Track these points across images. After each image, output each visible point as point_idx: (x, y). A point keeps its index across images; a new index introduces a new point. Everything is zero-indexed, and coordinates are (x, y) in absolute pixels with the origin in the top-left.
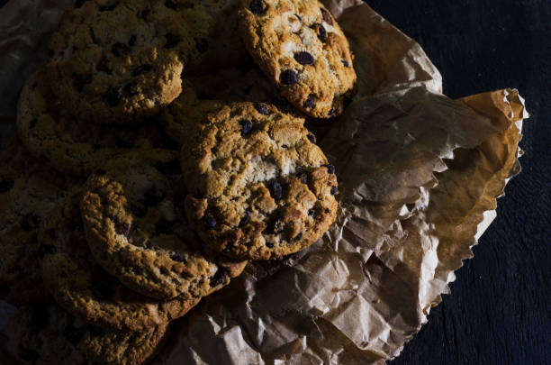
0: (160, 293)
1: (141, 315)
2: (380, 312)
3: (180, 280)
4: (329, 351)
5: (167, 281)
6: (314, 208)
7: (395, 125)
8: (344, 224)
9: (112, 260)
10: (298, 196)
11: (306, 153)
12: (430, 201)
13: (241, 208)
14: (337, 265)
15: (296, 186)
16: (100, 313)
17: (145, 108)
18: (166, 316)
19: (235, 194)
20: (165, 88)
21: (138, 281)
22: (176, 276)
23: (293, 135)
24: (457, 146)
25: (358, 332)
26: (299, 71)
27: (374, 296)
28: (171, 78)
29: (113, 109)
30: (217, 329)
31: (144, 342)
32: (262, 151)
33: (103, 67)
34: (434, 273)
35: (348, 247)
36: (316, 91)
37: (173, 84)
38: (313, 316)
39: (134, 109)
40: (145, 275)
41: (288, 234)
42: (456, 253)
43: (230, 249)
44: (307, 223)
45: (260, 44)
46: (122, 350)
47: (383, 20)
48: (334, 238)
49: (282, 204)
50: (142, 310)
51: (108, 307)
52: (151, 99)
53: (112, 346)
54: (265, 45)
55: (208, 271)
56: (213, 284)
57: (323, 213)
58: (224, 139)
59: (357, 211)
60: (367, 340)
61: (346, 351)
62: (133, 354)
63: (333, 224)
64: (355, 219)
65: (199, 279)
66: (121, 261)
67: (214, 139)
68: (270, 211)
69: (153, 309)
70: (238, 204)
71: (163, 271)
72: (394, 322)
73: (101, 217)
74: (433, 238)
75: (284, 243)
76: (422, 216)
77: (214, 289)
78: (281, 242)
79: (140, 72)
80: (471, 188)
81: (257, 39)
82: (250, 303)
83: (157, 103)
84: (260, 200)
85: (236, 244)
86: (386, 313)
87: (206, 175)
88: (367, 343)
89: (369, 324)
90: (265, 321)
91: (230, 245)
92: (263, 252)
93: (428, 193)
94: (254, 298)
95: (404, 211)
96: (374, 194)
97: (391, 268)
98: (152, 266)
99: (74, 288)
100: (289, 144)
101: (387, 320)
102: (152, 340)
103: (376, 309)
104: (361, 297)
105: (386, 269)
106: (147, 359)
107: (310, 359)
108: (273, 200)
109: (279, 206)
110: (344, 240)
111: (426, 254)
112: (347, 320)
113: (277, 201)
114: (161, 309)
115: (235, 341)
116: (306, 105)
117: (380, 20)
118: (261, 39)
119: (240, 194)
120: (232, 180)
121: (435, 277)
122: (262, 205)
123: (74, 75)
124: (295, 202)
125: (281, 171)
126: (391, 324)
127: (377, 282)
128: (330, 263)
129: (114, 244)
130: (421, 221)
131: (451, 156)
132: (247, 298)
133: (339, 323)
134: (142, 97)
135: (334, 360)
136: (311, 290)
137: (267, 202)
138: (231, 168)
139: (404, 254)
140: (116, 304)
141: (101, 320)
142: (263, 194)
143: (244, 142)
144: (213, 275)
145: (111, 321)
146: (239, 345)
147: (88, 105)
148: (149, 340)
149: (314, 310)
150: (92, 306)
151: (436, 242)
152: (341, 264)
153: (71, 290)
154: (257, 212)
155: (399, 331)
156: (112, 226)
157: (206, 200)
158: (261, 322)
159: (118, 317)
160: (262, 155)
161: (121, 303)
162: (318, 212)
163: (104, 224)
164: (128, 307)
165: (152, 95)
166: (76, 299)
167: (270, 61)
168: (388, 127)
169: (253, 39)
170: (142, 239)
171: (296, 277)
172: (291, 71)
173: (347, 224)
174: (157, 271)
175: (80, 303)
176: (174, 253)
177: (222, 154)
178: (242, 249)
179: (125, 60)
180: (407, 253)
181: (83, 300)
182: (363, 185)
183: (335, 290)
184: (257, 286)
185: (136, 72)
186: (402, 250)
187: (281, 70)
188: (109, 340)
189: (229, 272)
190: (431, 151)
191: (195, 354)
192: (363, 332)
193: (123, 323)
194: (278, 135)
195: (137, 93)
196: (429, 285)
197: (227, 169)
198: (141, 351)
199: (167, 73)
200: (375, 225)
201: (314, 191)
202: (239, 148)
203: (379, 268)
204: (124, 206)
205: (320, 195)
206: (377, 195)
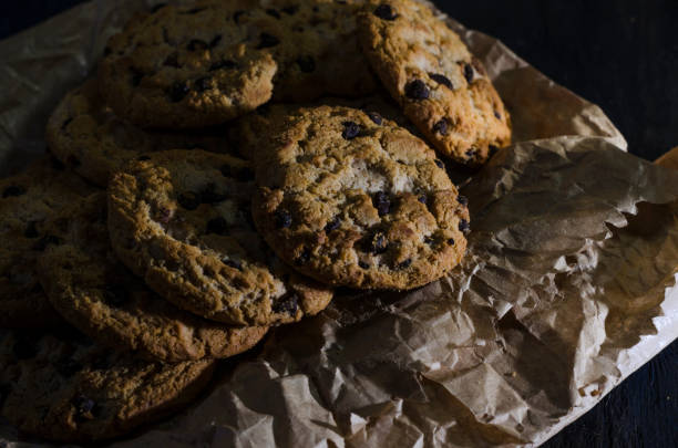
0: (198, 300)
1: (167, 334)
2: (516, 388)
3: (229, 288)
4: (434, 423)
5: (212, 285)
6: (433, 236)
7: (557, 176)
8: (474, 272)
9: (139, 250)
10: (412, 214)
11: (429, 173)
12: (599, 263)
13: (330, 212)
14: (459, 317)
15: (410, 203)
16: (110, 321)
17: (218, 104)
18: (203, 347)
19: (324, 194)
20: (249, 85)
21: (169, 279)
22: (225, 283)
23: (413, 151)
24: (642, 199)
25: (480, 401)
26: (431, 88)
27: (508, 369)
28: (258, 74)
29: (176, 105)
30: (273, 374)
31: (165, 380)
32: (368, 156)
33: (172, 62)
34: (598, 349)
35: (477, 299)
36: (453, 115)
37: (261, 83)
38: (415, 371)
39: (203, 103)
40: (182, 272)
41: (391, 256)
42: (632, 328)
43: (308, 259)
44: (420, 250)
45: (383, 45)
46: (132, 385)
47: (552, 83)
48: (457, 288)
49: (388, 218)
50: (169, 327)
51: (122, 315)
52: (228, 96)
53: (119, 380)
54: (389, 47)
55: (271, 287)
56: (276, 308)
57: (445, 243)
58: (317, 134)
59: (494, 260)
60: (493, 413)
61: (459, 425)
62: (148, 392)
63: (457, 268)
64: (490, 267)
65: (257, 295)
66: (149, 252)
67: (304, 131)
68: (370, 225)
69: (186, 333)
70: (326, 205)
71: (208, 272)
72: (535, 401)
73: (133, 200)
74: (600, 304)
75: (385, 268)
76: (586, 276)
77: (277, 316)
78: (380, 266)
79: (219, 68)
80: (660, 260)
81: (379, 39)
82: (327, 351)
83: (236, 102)
84: (357, 207)
85: (316, 253)
86: (523, 389)
87: (287, 165)
88: (492, 418)
89: (498, 398)
90: (344, 373)
91: (308, 253)
92: (353, 271)
93: (597, 254)
94: (333, 345)
95: (561, 264)
96: (520, 242)
97: (537, 335)
98: (193, 262)
99: (78, 283)
100: (406, 160)
101: (524, 398)
102: (178, 379)
103: (510, 384)
104: (489, 366)
105: (529, 336)
106: (166, 403)
107: (405, 430)
108: (376, 211)
109: (383, 221)
110: (472, 292)
111: (589, 321)
112: (464, 385)
113: (381, 215)
114: (197, 335)
115: (298, 391)
116: (436, 128)
117: (548, 83)
118: (385, 40)
119: (331, 196)
120: (321, 178)
121: (600, 354)
122: (360, 213)
123: (132, 69)
124: (407, 219)
125: (391, 185)
126: (530, 403)
127: (514, 352)
128: (449, 313)
129: (145, 229)
130: (584, 282)
131: (633, 211)
132: (324, 343)
133: (453, 387)
134: (217, 92)
135: (440, 435)
136: (416, 340)
137: (366, 211)
138: (322, 165)
139: (556, 320)
140: (134, 313)
141: (108, 328)
142: (363, 201)
143: (345, 143)
144: (278, 296)
145: (122, 333)
146: (302, 396)
147: (145, 99)
148: (173, 380)
149: (418, 364)
150: (99, 309)
151: (604, 312)
152: (464, 317)
153: (74, 286)
154: (351, 222)
155: (541, 412)
156: (146, 209)
157: (281, 193)
158: (338, 372)
159: (134, 330)
160: (367, 161)
161: (141, 313)
162: (438, 241)
163: (136, 205)
164: (151, 320)
165: (231, 91)
166: (79, 296)
167: (393, 65)
168: (548, 178)
169: (374, 37)
170: (186, 234)
171: (397, 325)
172: (420, 81)
173: (479, 272)
174: (199, 271)
175: (83, 303)
176: (226, 258)
177: (313, 150)
178: (323, 260)
179: (200, 55)
180: (561, 318)
181: (88, 300)
182: (506, 231)
183: (451, 346)
184: (339, 333)
185: (214, 67)
186: (555, 315)
187: (408, 80)
188: (116, 374)
189: (301, 300)
190: (605, 202)
191: (236, 399)
192: (487, 402)
193: (139, 339)
194: (392, 146)
195: (211, 88)
196: (591, 361)
197: (317, 165)
198: (160, 391)
199: (255, 70)
200: (518, 276)
201: (436, 215)
202: (337, 146)
203: (519, 333)
204: (168, 192)
205: (443, 223)
206: (524, 243)
